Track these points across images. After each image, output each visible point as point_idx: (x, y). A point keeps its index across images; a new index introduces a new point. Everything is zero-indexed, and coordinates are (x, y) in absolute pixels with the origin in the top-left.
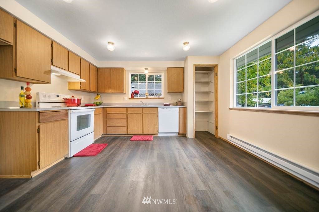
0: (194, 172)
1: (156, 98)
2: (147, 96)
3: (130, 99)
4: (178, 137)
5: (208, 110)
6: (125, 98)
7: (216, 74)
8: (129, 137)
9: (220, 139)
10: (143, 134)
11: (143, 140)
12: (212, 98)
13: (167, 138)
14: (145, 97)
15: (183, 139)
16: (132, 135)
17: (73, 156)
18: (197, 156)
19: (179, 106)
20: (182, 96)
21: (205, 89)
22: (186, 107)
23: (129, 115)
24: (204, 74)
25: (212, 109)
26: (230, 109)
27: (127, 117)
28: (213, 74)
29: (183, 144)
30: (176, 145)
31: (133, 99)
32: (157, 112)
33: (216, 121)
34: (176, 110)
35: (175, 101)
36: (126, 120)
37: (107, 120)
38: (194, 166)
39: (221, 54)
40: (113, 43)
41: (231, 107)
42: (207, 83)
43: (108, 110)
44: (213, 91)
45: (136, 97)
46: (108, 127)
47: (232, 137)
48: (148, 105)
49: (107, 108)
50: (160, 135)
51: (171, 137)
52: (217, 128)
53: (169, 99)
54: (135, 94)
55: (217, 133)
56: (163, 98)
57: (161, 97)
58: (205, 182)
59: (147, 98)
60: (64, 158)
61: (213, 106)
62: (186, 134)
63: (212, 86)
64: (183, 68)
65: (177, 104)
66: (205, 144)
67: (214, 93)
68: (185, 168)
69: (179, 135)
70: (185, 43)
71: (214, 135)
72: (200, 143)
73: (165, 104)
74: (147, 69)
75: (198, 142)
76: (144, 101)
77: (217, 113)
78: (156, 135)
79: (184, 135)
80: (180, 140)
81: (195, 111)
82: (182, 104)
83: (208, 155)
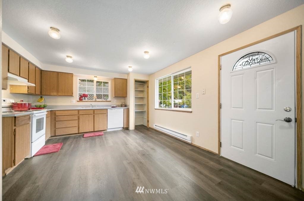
0: (137, 145)
1: (104, 101)
2: (95, 99)
3: (78, 101)
4: (123, 131)
5: (143, 110)
6: (72, 101)
7: (148, 86)
8: (81, 135)
9: (150, 128)
10: (94, 131)
11: (96, 136)
12: (145, 102)
13: (115, 132)
14: (94, 100)
15: (127, 131)
16: (83, 134)
17: (34, 156)
18: (137, 138)
19: (123, 107)
20: (125, 99)
21: (141, 95)
22: (129, 109)
23: (81, 116)
24: (140, 84)
25: (145, 109)
26: (155, 109)
27: (79, 119)
28: (146, 86)
29: (127, 134)
30: (122, 135)
31: (82, 102)
32: (106, 113)
33: (148, 117)
34: (121, 110)
35: (120, 104)
36: (77, 121)
37: (55, 123)
38: (136, 143)
39: (151, 75)
40: (71, 57)
41: (156, 108)
42: (142, 91)
43: (57, 113)
44: (146, 97)
45: (85, 100)
46: (56, 129)
47: (156, 126)
48: (97, 107)
49: (56, 111)
50: (108, 131)
51: (118, 131)
52: (148, 121)
53: (115, 102)
54: (83, 98)
55: (148, 125)
56: (110, 101)
57: (108, 100)
58: (142, 147)
59: (95, 101)
60: (24, 159)
61: (146, 107)
62: (128, 128)
63: (146, 93)
64: (126, 79)
65: (122, 106)
66: (141, 132)
67: (146, 99)
68: (131, 145)
69: (124, 129)
70: (130, 67)
71: (146, 127)
72: (138, 132)
73: (112, 106)
74: (96, 77)
75: (137, 131)
76: (93, 103)
77: (149, 111)
78: (105, 131)
79: (127, 129)
80: (125, 132)
81: (135, 111)
82: (126, 106)
83: (143, 137)
